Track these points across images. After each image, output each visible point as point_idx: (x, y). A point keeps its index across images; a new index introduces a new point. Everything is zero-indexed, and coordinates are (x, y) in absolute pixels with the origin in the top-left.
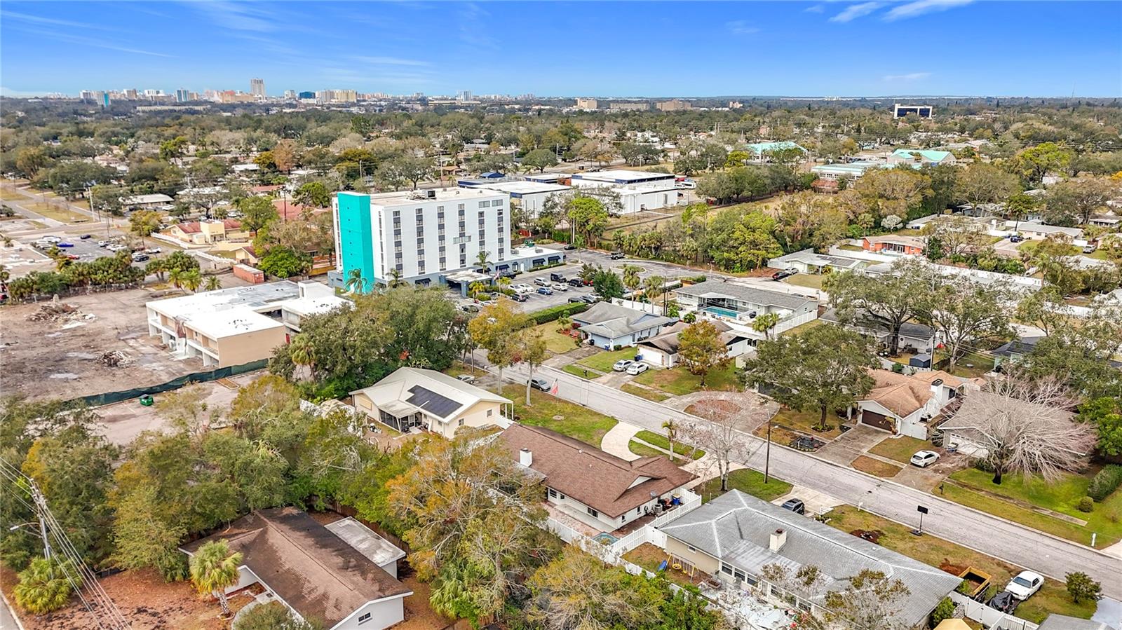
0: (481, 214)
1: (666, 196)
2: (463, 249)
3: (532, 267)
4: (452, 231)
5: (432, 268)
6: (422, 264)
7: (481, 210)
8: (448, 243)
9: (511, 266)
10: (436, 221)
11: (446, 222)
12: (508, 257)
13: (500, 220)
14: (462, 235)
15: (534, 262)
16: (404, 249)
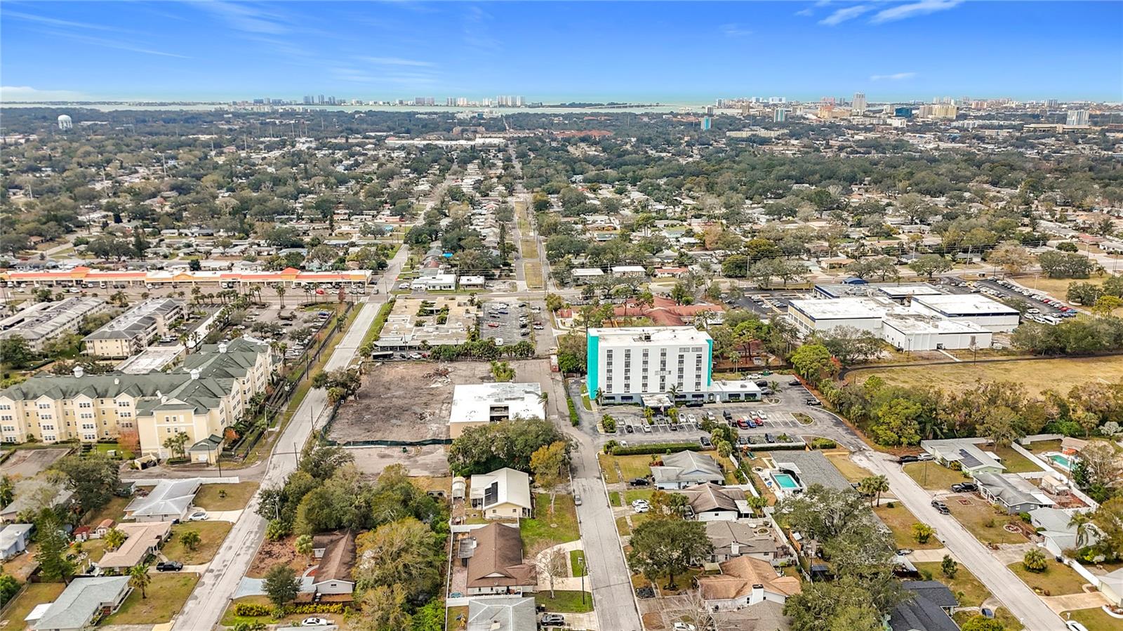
0: (681, 356)
1: (973, 338)
2: (663, 379)
3: (727, 399)
4: (654, 365)
5: (635, 389)
6: (627, 386)
7: (681, 354)
8: (650, 374)
9: (706, 396)
10: (641, 359)
11: (650, 359)
12: (704, 389)
13: (699, 362)
14: (663, 369)
15: (730, 396)
16: (613, 375)
